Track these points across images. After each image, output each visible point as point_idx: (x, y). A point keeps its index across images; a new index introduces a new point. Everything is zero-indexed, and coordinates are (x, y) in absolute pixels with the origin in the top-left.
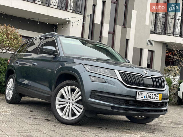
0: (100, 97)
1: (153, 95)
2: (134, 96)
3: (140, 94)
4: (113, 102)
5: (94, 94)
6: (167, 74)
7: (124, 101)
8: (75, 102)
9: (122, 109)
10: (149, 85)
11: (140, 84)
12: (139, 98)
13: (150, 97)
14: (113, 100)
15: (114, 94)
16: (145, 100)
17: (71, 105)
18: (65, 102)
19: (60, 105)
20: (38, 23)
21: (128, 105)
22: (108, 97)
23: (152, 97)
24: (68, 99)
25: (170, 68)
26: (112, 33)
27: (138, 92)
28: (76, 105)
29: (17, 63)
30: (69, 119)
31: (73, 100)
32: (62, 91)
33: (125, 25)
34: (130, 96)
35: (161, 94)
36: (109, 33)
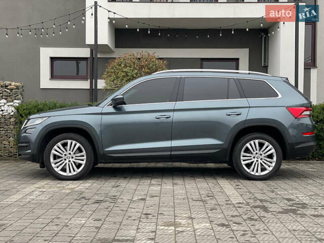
20: (233, 32)
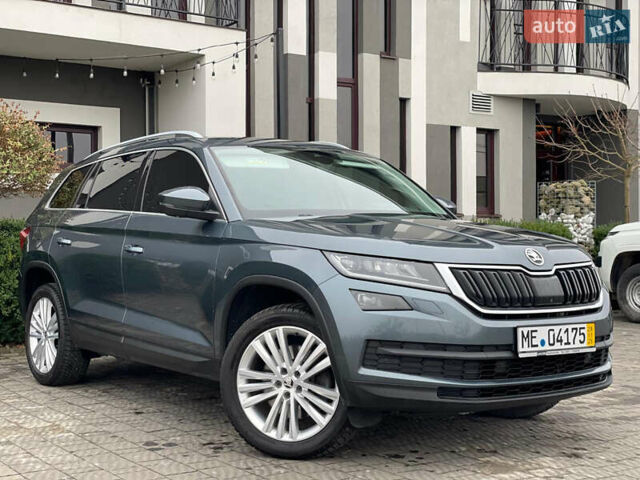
0: (397, 361)
1: (567, 330)
2: (510, 345)
3: (528, 336)
4: (442, 373)
5: (377, 350)
6: (553, 211)
7: (477, 364)
8: (305, 381)
9: (474, 393)
10: (554, 297)
11: (524, 302)
12: (525, 350)
13: (561, 341)
14: (443, 367)
15: (444, 347)
16: (545, 351)
17: (292, 391)
18: (269, 381)
19: (252, 394)
20: (92, 75)
21: (491, 378)
22: (425, 358)
23: (565, 341)
24: (279, 370)
25: (562, 190)
26: (350, 84)
27: (520, 330)
28: (309, 391)
29: (59, 243)
30: (291, 440)
31: (297, 374)
32: (256, 345)
33: (392, 48)
34: (497, 348)
35: (593, 325)
36: (340, 83)
